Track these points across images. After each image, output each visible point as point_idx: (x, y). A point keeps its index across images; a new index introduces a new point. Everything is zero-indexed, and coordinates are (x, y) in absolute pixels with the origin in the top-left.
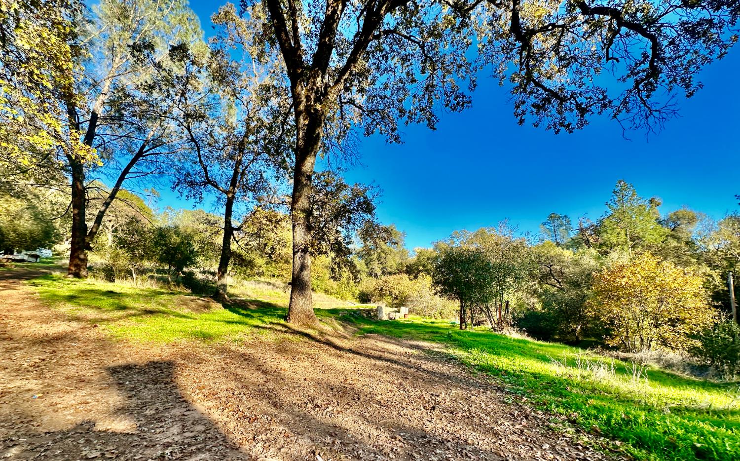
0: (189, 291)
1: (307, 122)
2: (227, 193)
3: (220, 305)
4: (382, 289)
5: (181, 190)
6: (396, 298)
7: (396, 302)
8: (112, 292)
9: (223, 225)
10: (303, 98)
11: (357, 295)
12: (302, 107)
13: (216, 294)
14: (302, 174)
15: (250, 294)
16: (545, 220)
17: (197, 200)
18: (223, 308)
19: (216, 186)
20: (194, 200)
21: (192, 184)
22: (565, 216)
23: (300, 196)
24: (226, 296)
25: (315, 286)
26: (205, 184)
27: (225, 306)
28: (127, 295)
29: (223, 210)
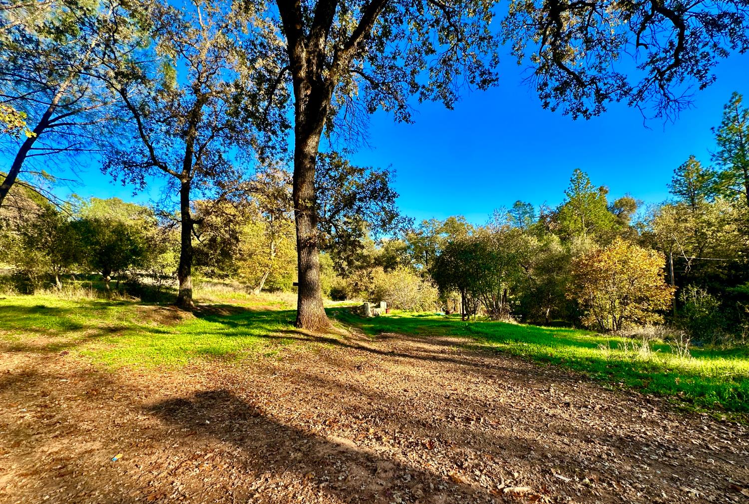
0: (139, 300)
1: (309, 92)
2: (180, 177)
3: (190, 315)
4: (357, 284)
5: (114, 173)
6: (372, 293)
7: (373, 297)
8: (42, 307)
9: (179, 217)
10: (304, 63)
11: (329, 292)
12: (302, 74)
13: (182, 302)
14: (305, 156)
15: (211, 298)
16: (511, 207)
17: (138, 186)
18: (195, 317)
19: (165, 169)
20: (133, 186)
21: (129, 165)
22: (529, 204)
23: (304, 182)
24: (192, 303)
25: (282, 285)
26: (149, 165)
27: (198, 315)
28: (66, 311)
29: (178, 199)
